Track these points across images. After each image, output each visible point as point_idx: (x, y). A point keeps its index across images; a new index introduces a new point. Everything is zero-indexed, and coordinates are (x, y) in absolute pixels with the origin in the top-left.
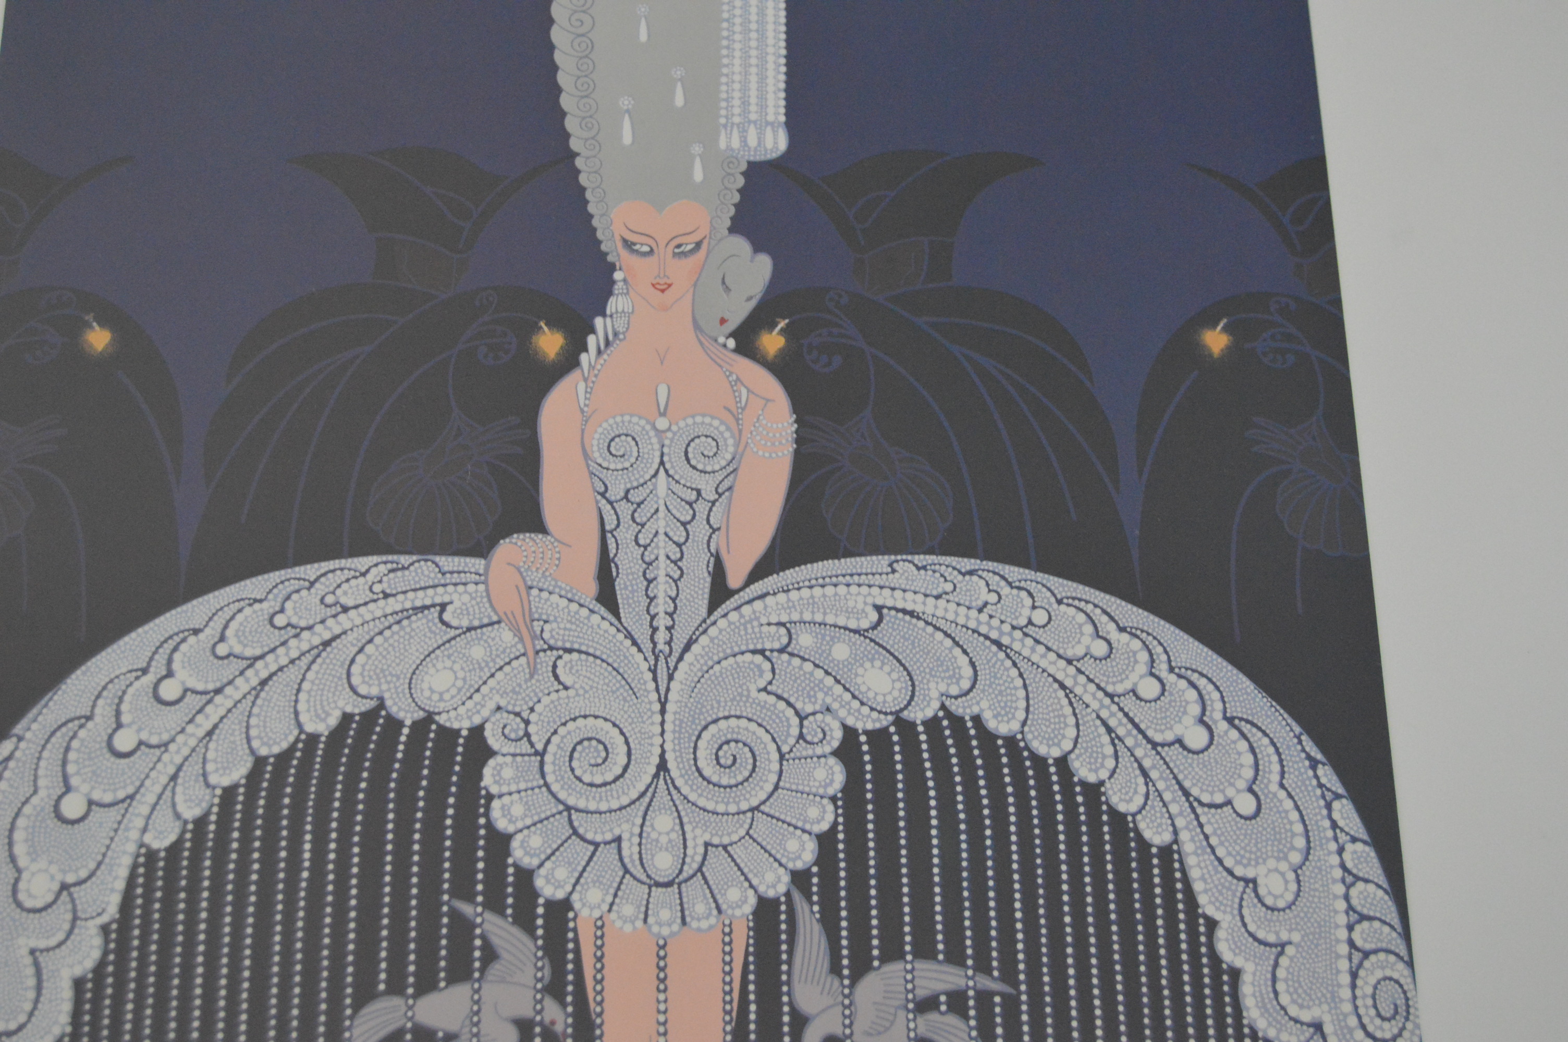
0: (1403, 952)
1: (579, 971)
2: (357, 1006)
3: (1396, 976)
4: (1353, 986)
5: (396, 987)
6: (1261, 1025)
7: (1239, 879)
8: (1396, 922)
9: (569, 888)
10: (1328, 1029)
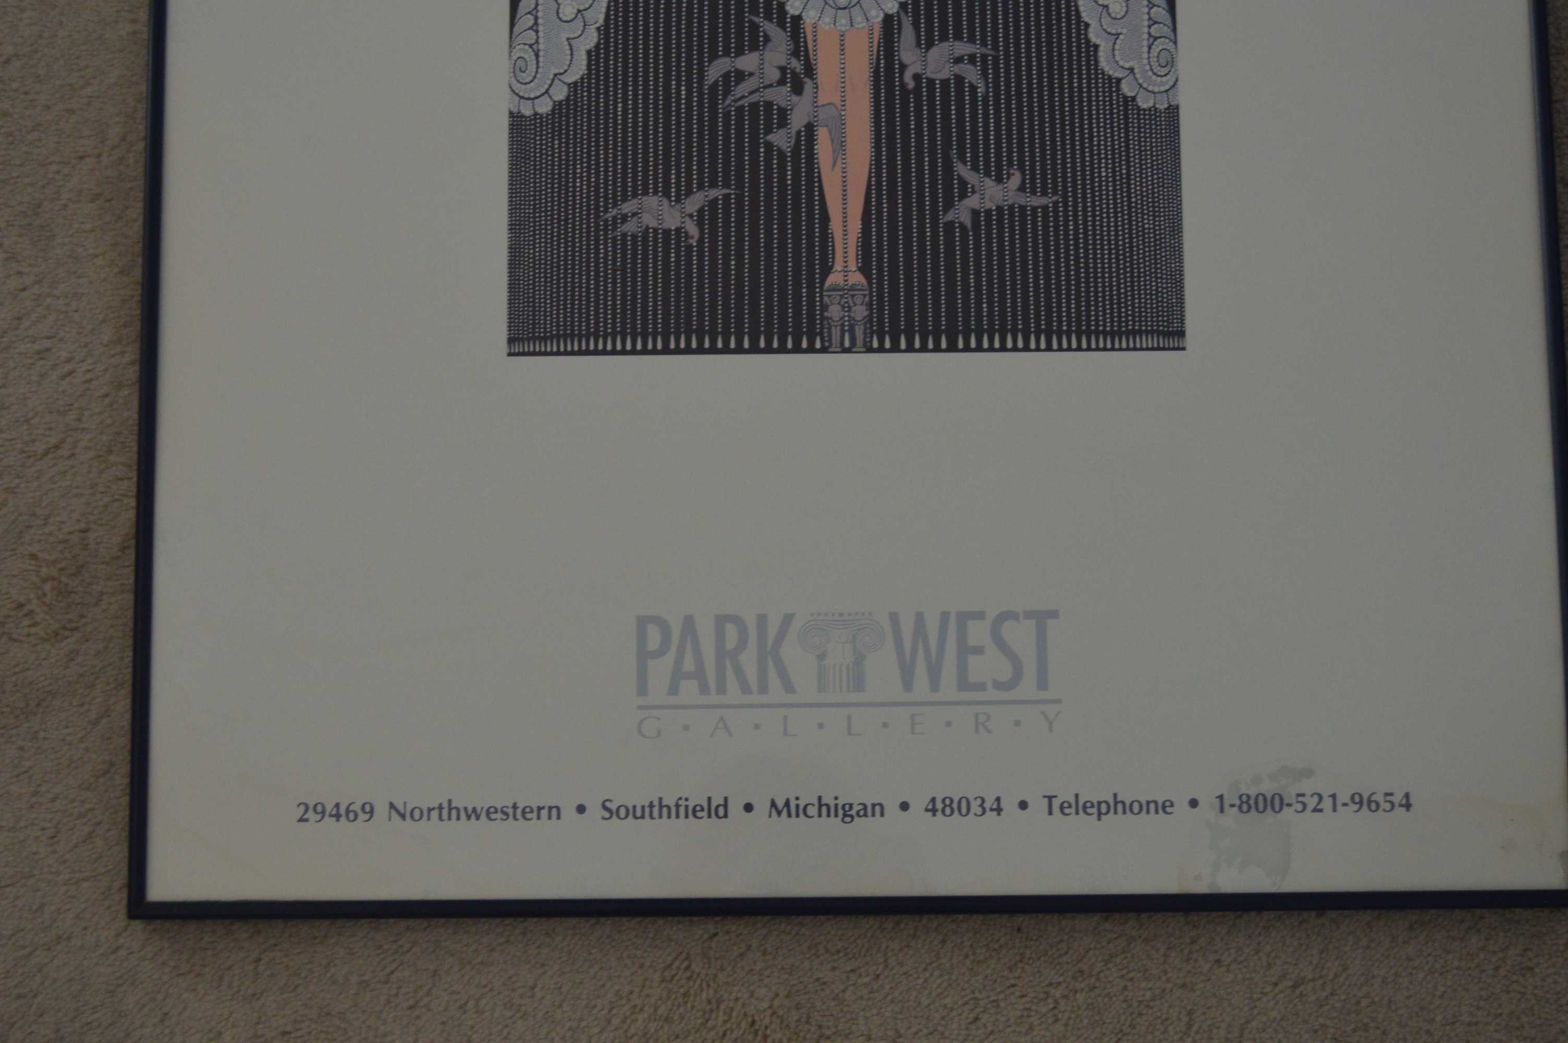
0: (1173, 38)
1: (806, 46)
2: (710, 61)
3: (1168, 48)
4: (1149, 52)
5: (727, 53)
6: (1107, 69)
7: (1101, 5)
8: (1170, 25)
9: (801, 10)
10: (1136, 71)
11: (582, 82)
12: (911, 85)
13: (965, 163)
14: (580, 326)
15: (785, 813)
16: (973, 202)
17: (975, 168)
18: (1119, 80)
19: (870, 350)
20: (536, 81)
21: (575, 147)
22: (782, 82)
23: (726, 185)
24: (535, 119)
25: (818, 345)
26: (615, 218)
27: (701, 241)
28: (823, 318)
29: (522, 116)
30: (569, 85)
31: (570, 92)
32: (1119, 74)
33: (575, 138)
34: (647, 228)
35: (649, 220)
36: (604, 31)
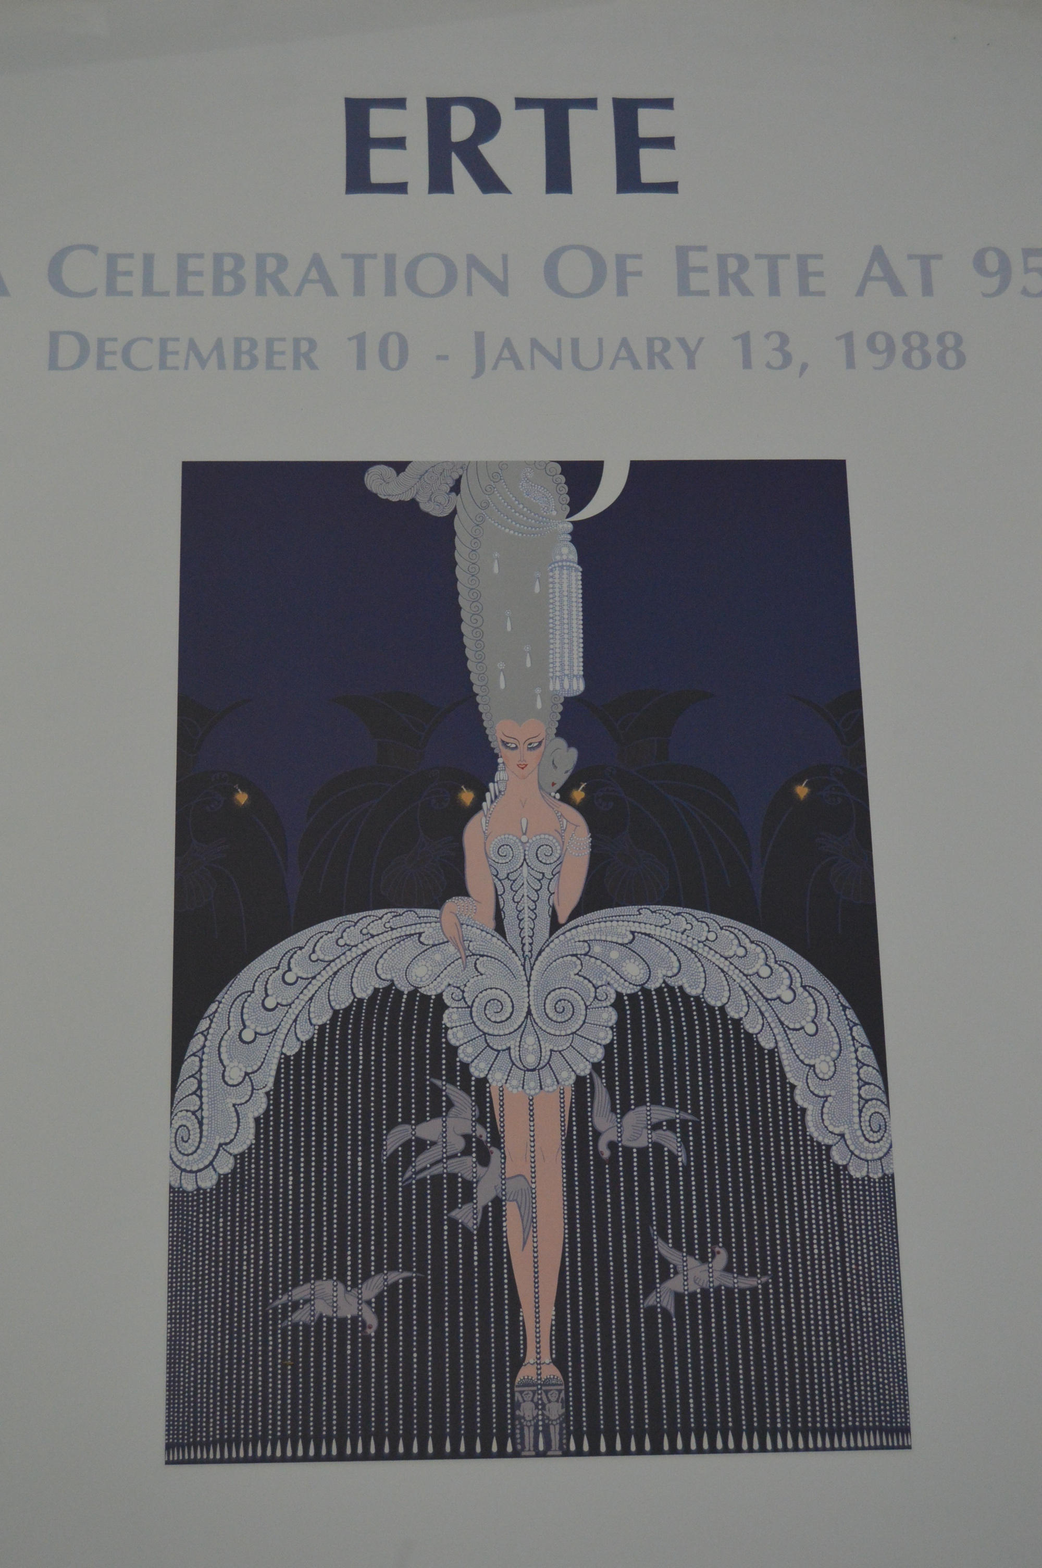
0: (885, 1100)
1: (492, 1111)
2: (389, 1129)
3: (880, 1111)
4: (860, 1116)
5: (406, 1120)
6: (815, 1135)
7: (807, 1065)
8: (882, 1086)
9: (486, 1072)
10: (847, 1136)
11: (250, 1153)
12: (606, 1154)
13: (666, 1240)
14: (246, 1429)
16: (675, 1284)
17: (677, 1246)
18: (829, 1147)
19: (566, 1453)
20: (199, 1151)
21: (241, 1226)
22: (466, 1152)
23: (407, 1267)
24: (198, 1195)
25: (509, 1448)
26: (285, 1306)
27: (379, 1332)
28: (514, 1417)
29: (184, 1191)
30: (235, 1156)
31: (236, 1163)
32: (828, 1141)
33: (241, 1216)
34: (321, 1317)
35: (323, 1308)
36: (274, 1096)
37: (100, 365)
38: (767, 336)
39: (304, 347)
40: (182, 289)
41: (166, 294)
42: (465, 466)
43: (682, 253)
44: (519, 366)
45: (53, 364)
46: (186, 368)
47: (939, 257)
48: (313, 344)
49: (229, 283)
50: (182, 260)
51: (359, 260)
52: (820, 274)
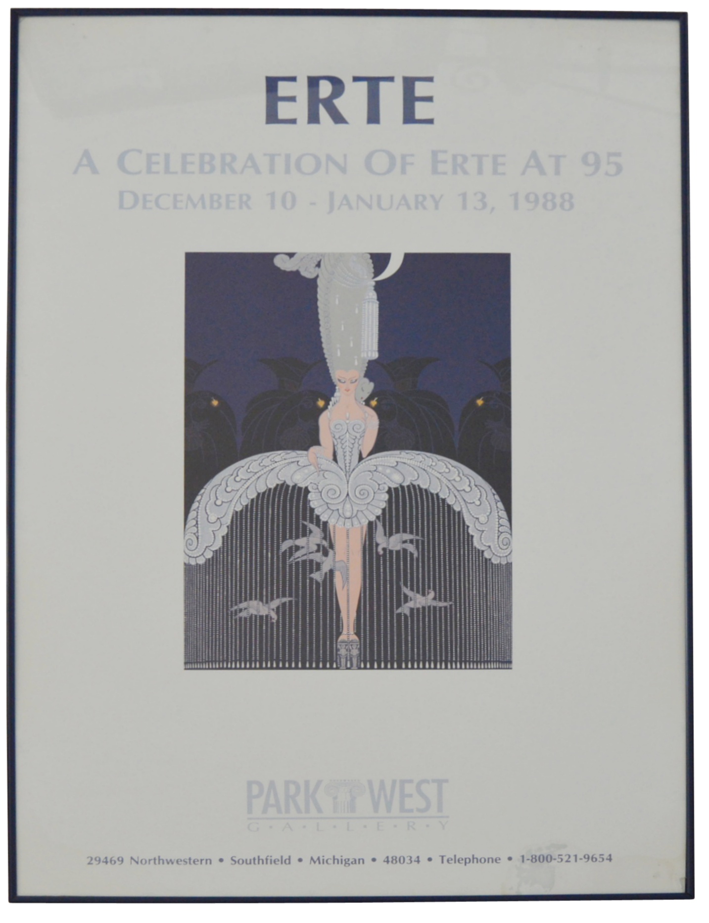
0: (510, 532)
1: (330, 535)
4: (498, 539)
6: (477, 546)
7: (475, 518)
8: (509, 527)
9: (327, 519)
10: (492, 547)
11: (220, 550)
12: (381, 552)
13: (407, 587)
14: (219, 657)
15: (317, 862)
16: (411, 604)
17: (412, 589)
18: (483, 552)
19: (360, 668)
20: (197, 549)
21: (216, 579)
22: (318, 551)
23: (290, 596)
24: (197, 566)
25: (335, 666)
26: (236, 611)
27: (278, 621)
28: (337, 654)
29: (190, 565)
30: (213, 551)
31: (213, 554)
32: (483, 548)
33: (216, 575)
34: (252, 615)
35: (253, 611)
36: (231, 527)
37: (144, 207)
38: (475, 194)
39: (245, 198)
40: (184, 171)
41: (176, 173)
42: (323, 255)
43: (435, 154)
44: (351, 208)
45: (121, 206)
46: (187, 208)
47: (564, 156)
48: (249, 197)
49: (207, 168)
50: (184, 156)
51: (272, 157)
52: (504, 164)
